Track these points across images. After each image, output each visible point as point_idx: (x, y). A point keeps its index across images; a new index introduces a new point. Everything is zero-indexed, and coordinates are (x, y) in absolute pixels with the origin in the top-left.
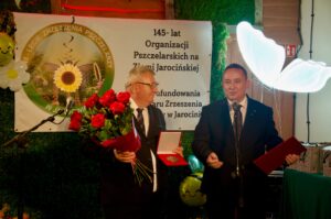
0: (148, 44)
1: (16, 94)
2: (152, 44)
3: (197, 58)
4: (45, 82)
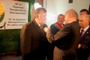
2: (15, 7)
3: (25, 11)
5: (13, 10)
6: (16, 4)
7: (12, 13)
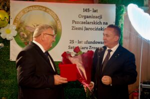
1: (11, 42)
2: (82, 16)
4: (26, 36)
5: (78, 23)
6: (86, 10)
7: (76, 29)
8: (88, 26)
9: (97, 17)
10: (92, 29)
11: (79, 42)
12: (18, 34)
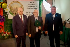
0: (29, 4)
3: (37, 7)
4: (13, 11)
5: (28, 6)
6: (31, 2)
8: (31, 7)
9: (34, 5)
10: (33, 8)
11: (29, 12)
12: (10, 10)
